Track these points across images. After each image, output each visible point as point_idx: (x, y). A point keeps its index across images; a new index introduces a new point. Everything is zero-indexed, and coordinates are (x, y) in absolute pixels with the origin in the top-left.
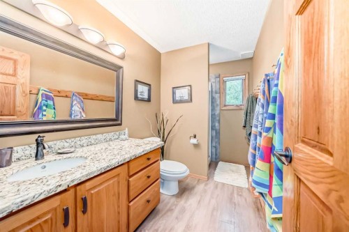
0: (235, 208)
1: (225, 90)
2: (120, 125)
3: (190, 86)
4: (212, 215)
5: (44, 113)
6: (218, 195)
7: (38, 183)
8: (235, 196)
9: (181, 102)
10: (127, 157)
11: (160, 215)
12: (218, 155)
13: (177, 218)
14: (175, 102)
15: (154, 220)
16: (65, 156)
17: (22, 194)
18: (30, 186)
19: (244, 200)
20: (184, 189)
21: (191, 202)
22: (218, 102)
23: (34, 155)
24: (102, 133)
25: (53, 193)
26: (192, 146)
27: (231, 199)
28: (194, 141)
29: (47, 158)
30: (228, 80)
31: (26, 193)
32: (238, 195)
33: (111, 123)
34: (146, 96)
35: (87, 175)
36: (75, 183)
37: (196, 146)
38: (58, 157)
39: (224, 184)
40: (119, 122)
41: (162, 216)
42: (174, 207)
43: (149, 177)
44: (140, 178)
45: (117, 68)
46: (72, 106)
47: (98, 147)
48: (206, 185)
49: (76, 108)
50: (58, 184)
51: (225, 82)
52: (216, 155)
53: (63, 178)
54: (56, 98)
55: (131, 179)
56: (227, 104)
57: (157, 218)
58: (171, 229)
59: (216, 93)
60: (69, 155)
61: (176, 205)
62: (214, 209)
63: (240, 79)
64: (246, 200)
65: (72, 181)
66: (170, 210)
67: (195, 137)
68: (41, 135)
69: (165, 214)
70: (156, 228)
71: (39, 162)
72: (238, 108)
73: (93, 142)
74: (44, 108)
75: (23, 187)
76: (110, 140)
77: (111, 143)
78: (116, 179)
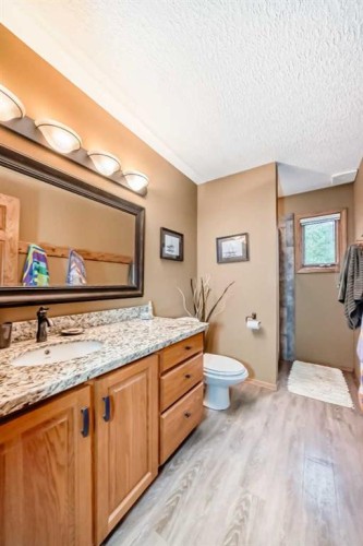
0: (331, 441)
1: (302, 239)
2: (141, 296)
3: (246, 234)
4: (291, 447)
5: (36, 280)
6: (297, 417)
7: (51, 370)
8: (330, 419)
9: (229, 261)
10: (160, 342)
11: (204, 440)
12: (292, 348)
13: (231, 446)
14: (220, 260)
15: (195, 446)
16: (73, 338)
17: (36, 383)
18: (42, 373)
19: (346, 428)
20: (239, 402)
21: (251, 424)
22: (291, 260)
23: (34, 335)
24: (117, 309)
25: (72, 386)
26: (251, 332)
27: (322, 425)
28: (253, 324)
29: (51, 339)
30: (308, 223)
31: (41, 382)
32: (334, 418)
33: (129, 293)
34: (176, 253)
35: (110, 365)
36: (96, 374)
37: (258, 333)
38: (63, 339)
39: (306, 399)
40: (140, 292)
41: (208, 440)
42: (224, 430)
43: (188, 376)
44: (175, 378)
45: (137, 211)
46: (70, 270)
47: (114, 328)
48: (276, 397)
49: (75, 274)
50: (76, 373)
51: (302, 227)
52: (289, 349)
53: (81, 366)
54: (49, 259)
55: (163, 378)
56: (306, 263)
57: (200, 443)
58: (223, 464)
59: (288, 245)
60: (77, 337)
61: (229, 427)
62: (293, 439)
63: (331, 220)
64: (350, 427)
65: (93, 371)
66: (219, 433)
67: (254, 317)
68: (44, 307)
69: (212, 437)
70: (200, 458)
71: (43, 344)
72: (328, 270)
73: (105, 320)
74: (36, 273)
75: (34, 374)
76: (128, 319)
77: (130, 323)
78: (144, 375)
